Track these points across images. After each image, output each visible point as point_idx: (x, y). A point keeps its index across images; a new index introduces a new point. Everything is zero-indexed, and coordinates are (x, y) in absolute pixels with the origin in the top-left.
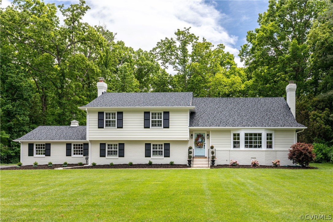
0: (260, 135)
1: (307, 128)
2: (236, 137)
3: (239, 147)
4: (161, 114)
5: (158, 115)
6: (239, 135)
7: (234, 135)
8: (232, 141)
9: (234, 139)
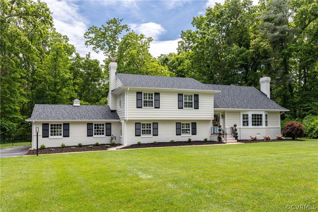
0: (261, 115)
1: (289, 110)
2: (245, 117)
3: (248, 125)
4: (191, 96)
5: (189, 97)
6: (247, 115)
7: (244, 115)
8: (242, 120)
9: (244, 119)
